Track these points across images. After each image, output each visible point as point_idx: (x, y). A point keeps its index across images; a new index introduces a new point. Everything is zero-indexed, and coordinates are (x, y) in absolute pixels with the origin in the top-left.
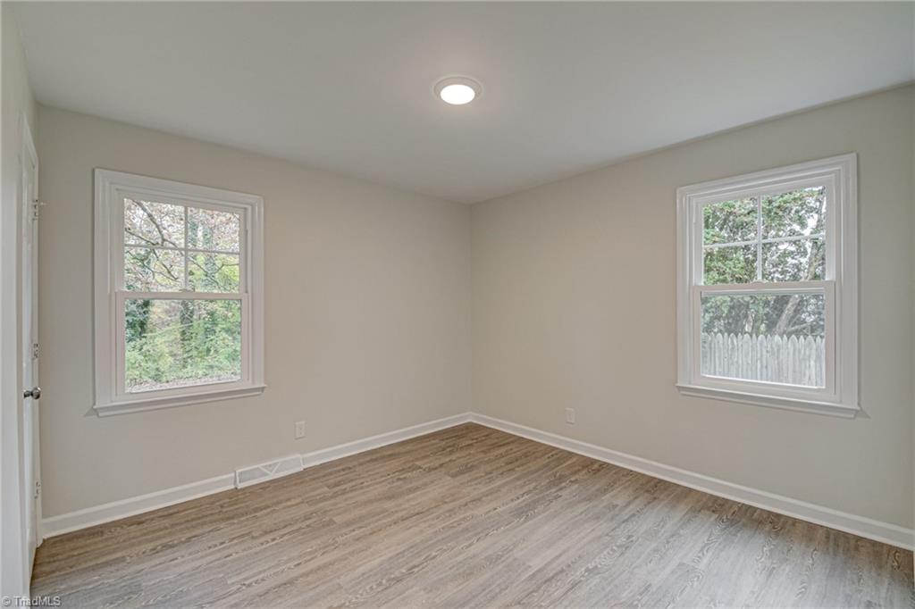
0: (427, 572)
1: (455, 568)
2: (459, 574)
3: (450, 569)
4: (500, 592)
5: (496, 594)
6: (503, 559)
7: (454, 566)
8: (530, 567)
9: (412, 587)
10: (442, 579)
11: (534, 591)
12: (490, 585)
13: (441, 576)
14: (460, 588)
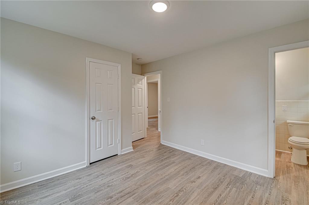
0: (172, 194)
1: (161, 196)
2: (160, 194)
3: (163, 196)
4: (146, 189)
5: (148, 188)
6: (143, 201)
7: (162, 197)
8: (133, 198)
9: (174, 189)
10: (165, 192)
11: (135, 189)
12: (149, 191)
13: (166, 193)
14: (159, 190)
